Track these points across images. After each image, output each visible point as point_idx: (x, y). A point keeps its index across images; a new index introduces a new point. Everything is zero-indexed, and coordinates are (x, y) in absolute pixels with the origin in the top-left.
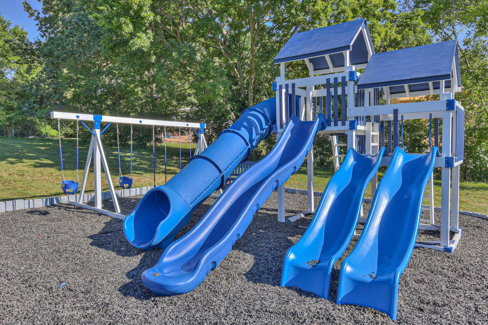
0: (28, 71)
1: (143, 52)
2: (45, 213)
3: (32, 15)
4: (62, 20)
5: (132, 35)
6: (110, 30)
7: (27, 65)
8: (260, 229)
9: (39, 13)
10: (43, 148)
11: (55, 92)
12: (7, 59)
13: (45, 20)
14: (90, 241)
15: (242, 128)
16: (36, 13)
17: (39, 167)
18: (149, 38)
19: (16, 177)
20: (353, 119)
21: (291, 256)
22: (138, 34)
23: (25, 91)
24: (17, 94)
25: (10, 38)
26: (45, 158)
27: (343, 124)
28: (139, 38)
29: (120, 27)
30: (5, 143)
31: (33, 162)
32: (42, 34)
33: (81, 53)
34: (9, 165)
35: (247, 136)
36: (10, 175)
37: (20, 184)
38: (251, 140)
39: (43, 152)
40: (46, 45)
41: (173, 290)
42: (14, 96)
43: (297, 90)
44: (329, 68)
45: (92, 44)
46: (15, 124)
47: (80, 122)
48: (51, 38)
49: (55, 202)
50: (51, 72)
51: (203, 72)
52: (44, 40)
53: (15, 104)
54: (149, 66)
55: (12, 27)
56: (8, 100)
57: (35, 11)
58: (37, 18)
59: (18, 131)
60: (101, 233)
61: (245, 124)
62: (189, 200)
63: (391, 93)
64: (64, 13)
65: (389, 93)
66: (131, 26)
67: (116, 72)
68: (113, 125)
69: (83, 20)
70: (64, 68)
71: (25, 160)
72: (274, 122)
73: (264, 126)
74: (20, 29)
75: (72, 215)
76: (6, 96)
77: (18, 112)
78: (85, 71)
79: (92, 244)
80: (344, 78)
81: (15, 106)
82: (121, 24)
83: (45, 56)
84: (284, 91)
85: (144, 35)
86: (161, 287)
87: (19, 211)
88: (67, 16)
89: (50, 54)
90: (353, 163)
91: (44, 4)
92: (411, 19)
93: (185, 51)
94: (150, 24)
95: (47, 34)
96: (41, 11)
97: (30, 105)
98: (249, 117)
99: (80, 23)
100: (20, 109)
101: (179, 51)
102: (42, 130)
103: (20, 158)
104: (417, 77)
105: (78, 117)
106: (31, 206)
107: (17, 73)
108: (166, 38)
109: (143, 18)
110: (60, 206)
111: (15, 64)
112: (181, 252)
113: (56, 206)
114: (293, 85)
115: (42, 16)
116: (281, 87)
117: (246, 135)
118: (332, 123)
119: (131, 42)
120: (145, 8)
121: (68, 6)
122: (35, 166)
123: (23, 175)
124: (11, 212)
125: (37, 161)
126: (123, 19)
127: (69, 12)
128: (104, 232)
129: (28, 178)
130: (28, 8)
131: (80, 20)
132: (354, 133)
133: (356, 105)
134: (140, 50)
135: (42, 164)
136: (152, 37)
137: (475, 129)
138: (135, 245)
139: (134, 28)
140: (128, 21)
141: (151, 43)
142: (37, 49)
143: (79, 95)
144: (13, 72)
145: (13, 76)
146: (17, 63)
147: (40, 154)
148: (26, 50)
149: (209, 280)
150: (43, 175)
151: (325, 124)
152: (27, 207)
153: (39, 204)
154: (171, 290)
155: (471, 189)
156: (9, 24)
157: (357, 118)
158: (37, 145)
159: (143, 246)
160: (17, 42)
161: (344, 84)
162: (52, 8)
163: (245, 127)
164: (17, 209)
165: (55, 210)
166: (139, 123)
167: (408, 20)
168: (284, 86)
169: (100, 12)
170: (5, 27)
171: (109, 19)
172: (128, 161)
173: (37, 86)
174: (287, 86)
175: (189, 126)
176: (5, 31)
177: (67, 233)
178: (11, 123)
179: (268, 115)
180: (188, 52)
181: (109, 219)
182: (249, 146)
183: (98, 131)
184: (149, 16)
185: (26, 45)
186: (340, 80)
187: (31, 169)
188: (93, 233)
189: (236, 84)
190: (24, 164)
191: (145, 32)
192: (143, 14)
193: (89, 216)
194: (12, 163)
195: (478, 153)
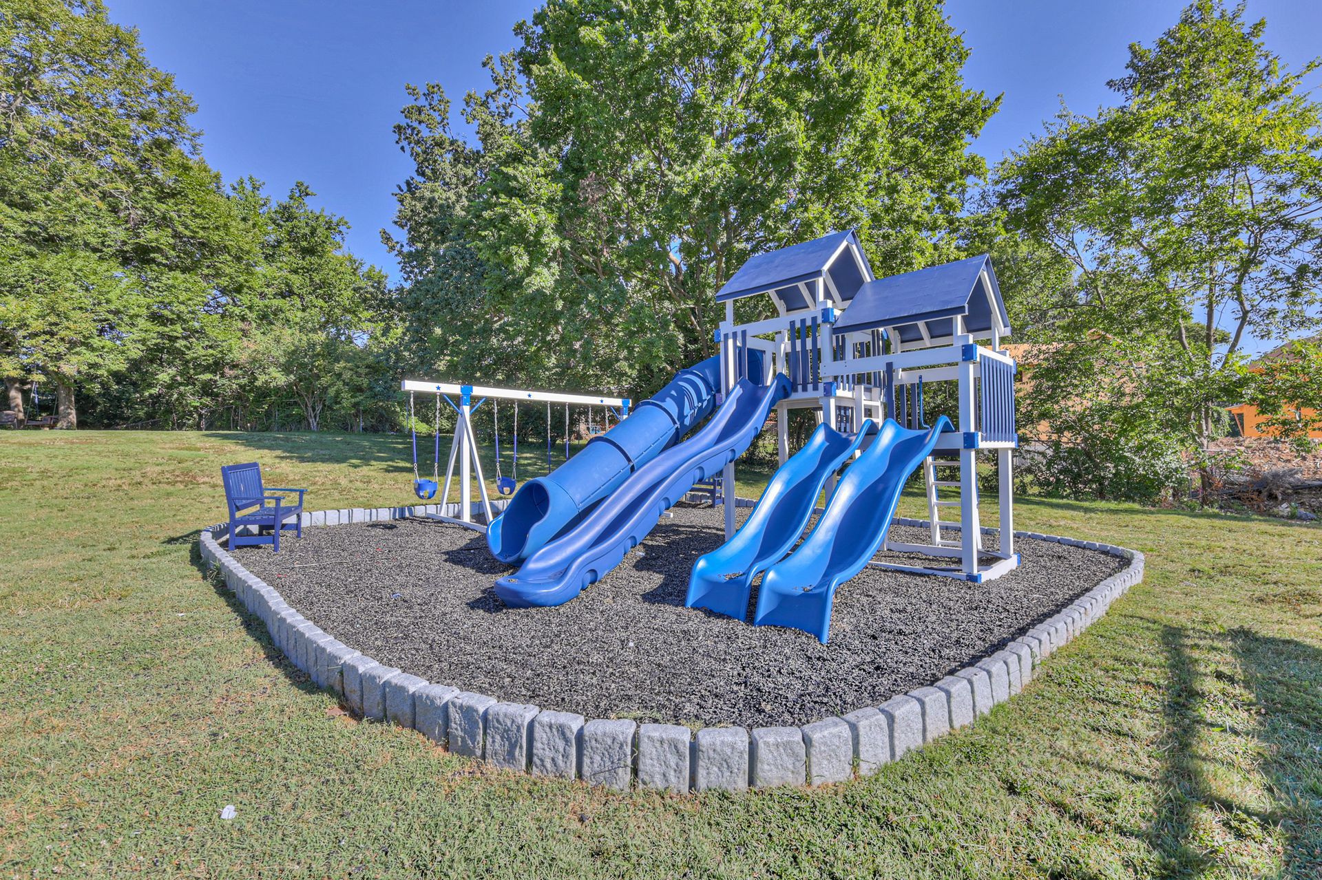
0: (385, 332)
1: (544, 295)
2: (392, 527)
3: (392, 248)
4: (435, 254)
5: (529, 271)
6: (498, 265)
7: (383, 324)
8: (693, 550)
9: (402, 246)
10: (400, 446)
11: (422, 363)
12: (356, 316)
13: (410, 254)
14: (445, 557)
15: (668, 399)
16: (399, 245)
17: (392, 471)
18: (553, 274)
19: (359, 484)
20: (831, 380)
21: (701, 564)
22: (537, 269)
23: (378, 362)
24: (368, 366)
25: (363, 284)
26: (402, 460)
27: (815, 388)
28: (538, 274)
29: (509, 260)
30: (348, 439)
31: (384, 465)
32: (406, 276)
33: (459, 301)
34: (351, 469)
35: (674, 411)
36: (351, 481)
37: (363, 493)
38: (681, 416)
39: (399, 451)
40: (410, 292)
41: (530, 598)
42: (363, 371)
43: (748, 339)
44: (808, 307)
45: (475, 287)
46: (364, 412)
47: (442, 396)
48: (417, 282)
49: (407, 515)
50: (417, 332)
51: (635, 322)
52: (408, 286)
53: (365, 382)
54: (556, 317)
55: (365, 269)
56: (354, 377)
57: (397, 243)
58: (400, 253)
59: (369, 424)
60: (461, 549)
61: (673, 392)
62: (578, 498)
63: (902, 342)
64: (437, 243)
65: (899, 342)
66: (526, 258)
67: (511, 329)
68: (489, 401)
69: (461, 254)
70: (436, 324)
71: (373, 463)
72: (719, 391)
73: (705, 396)
74: (377, 270)
75: (427, 530)
76: (352, 370)
77: (368, 393)
78: (466, 330)
79: (446, 561)
80: (814, 319)
81: (365, 385)
82: (511, 256)
83: (408, 308)
84: (730, 342)
85: (545, 271)
86: (516, 594)
87: (357, 524)
88: (442, 250)
89: (416, 305)
90: (823, 444)
91: (410, 233)
92: (984, 225)
93: (607, 292)
94: (555, 253)
95: (412, 276)
96: (405, 242)
97: (386, 382)
98: (681, 383)
99: (458, 257)
100: (371, 389)
101: (599, 292)
102: (405, 423)
103: (366, 459)
104: (918, 312)
105: (438, 388)
106: (374, 519)
107: (371, 337)
108: (581, 274)
109: (543, 246)
110: (413, 519)
111: (369, 324)
112: (552, 559)
113: (408, 519)
114: (744, 333)
115: (406, 249)
116: (726, 336)
117: (674, 409)
118: (800, 387)
119: (527, 280)
120: (546, 231)
121: (442, 233)
122: (387, 471)
123: (369, 482)
124: (346, 525)
125: (390, 463)
126: (514, 249)
127: (443, 242)
128: (467, 548)
129: (376, 486)
130: (387, 238)
131: (458, 252)
132: (832, 402)
133: (835, 359)
134: (539, 292)
135: (397, 467)
136: (557, 273)
137: (1112, 408)
138: (500, 559)
139: (531, 260)
140: (521, 250)
141: (556, 281)
142: (398, 300)
143: (456, 366)
144: (365, 337)
145: (365, 341)
146: (369, 321)
147: (396, 454)
148: (382, 300)
149: (587, 597)
150: (396, 482)
151: (788, 388)
152: (367, 519)
153: (385, 515)
154: (528, 599)
155: (1107, 511)
156: (361, 264)
157: (836, 378)
158: (393, 443)
159: (510, 559)
160: (372, 290)
161: (815, 326)
162: (420, 237)
163: (672, 397)
164: (354, 521)
165: (407, 523)
166: (527, 398)
167: (980, 227)
168: (730, 335)
169: (483, 238)
170: (355, 270)
171: (494, 248)
172: (524, 465)
173: (397, 354)
174: (735, 334)
175: (604, 403)
176: (355, 274)
177: (416, 548)
178: (358, 411)
179: (711, 380)
180: (612, 293)
181: (478, 534)
182: (678, 425)
183: (466, 409)
184: (553, 241)
185: (383, 293)
186: (809, 323)
187: (381, 475)
188: (450, 549)
189: (695, 341)
190: (372, 468)
191: (547, 265)
192: (544, 240)
193: (450, 531)
194: (355, 466)
195: (1123, 450)
